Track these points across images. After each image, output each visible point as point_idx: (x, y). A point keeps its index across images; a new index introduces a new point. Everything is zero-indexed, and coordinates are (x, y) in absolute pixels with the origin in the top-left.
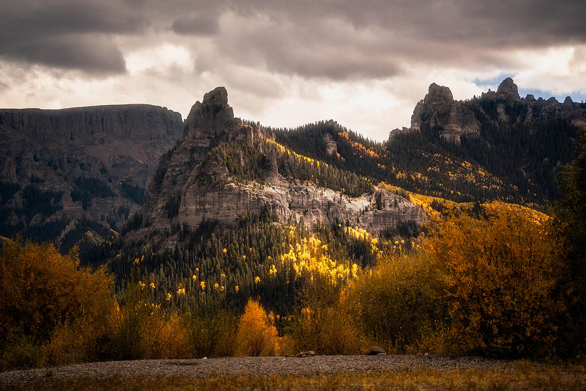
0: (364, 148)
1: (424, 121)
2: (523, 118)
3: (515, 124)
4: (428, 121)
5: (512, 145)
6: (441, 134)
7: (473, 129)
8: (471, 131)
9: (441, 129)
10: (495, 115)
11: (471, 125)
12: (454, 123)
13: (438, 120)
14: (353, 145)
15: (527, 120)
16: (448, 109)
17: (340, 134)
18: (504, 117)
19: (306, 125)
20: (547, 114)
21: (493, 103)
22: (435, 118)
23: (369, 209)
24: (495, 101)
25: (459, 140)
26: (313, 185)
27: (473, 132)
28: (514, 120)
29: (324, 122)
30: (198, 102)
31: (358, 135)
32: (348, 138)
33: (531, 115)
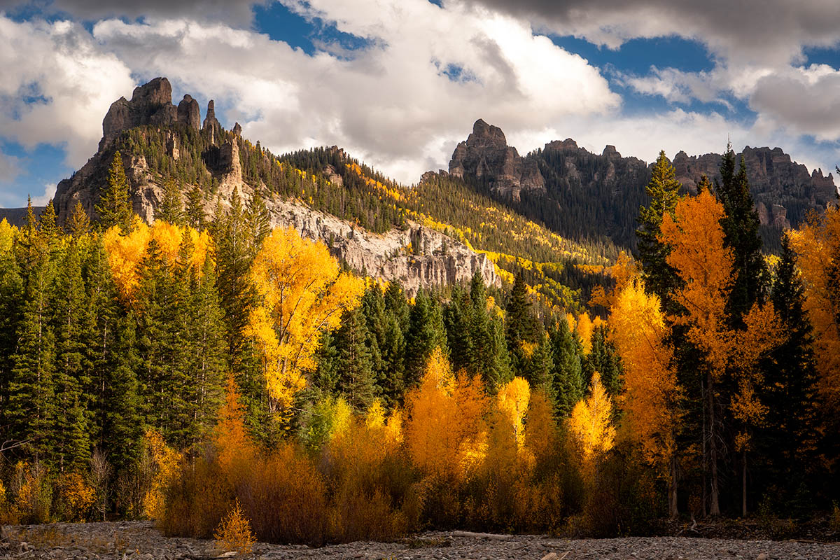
0: (384, 187)
1: (468, 169)
2: (603, 176)
3: (591, 183)
4: (474, 169)
5: (591, 208)
6: (492, 187)
7: (537, 183)
8: (533, 186)
9: (493, 180)
10: (562, 171)
11: (533, 177)
12: (510, 174)
13: (488, 168)
14: (368, 183)
15: (609, 177)
16: (501, 154)
17: (349, 166)
18: (575, 174)
19: (296, 152)
20: (635, 171)
21: (559, 156)
22: (484, 166)
23: (400, 254)
24: (562, 153)
25: (518, 195)
26: (303, 205)
27: (535, 187)
28: (590, 178)
29: (324, 150)
30: (122, 99)
31: (375, 172)
32: (360, 173)
33: (613, 171)
